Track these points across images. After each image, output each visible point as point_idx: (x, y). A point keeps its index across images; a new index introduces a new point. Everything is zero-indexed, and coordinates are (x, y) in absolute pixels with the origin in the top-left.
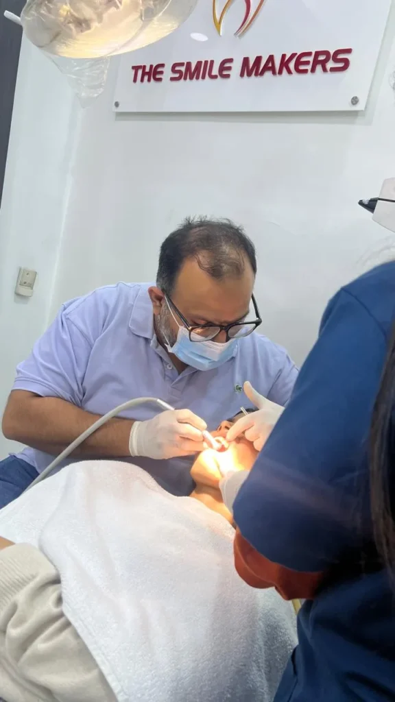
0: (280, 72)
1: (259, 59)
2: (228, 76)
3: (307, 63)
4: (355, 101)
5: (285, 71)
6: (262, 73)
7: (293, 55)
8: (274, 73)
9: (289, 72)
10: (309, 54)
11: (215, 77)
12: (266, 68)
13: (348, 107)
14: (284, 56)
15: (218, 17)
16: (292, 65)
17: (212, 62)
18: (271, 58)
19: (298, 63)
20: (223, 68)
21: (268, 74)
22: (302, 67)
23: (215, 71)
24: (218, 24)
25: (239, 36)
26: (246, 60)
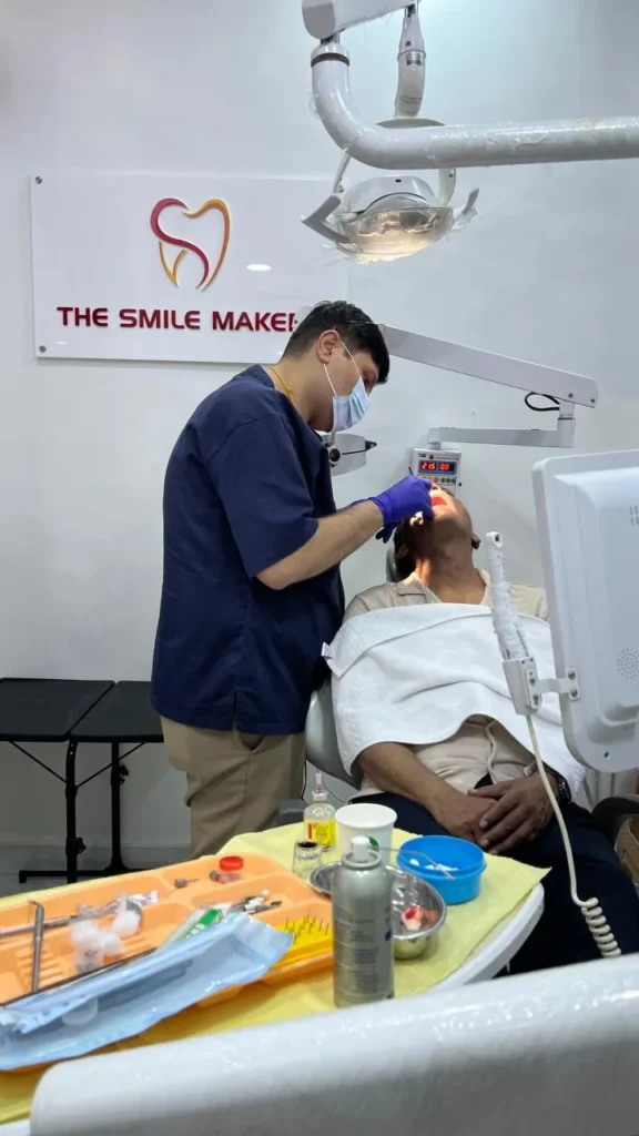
0: (257, 328)
1: (230, 315)
2: (197, 327)
3: (283, 322)
5: (261, 327)
6: (237, 328)
7: (267, 315)
8: (251, 328)
9: (267, 329)
10: (283, 315)
11: (182, 327)
12: (240, 324)
14: (257, 315)
15: (171, 268)
16: (268, 322)
17: (174, 313)
18: (244, 315)
19: (274, 322)
20: (187, 320)
21: (244, 329)
22: (278, 326)
23: (180, 321)
24: (172, 277)
25: (203, 290)
26: (216, 315)
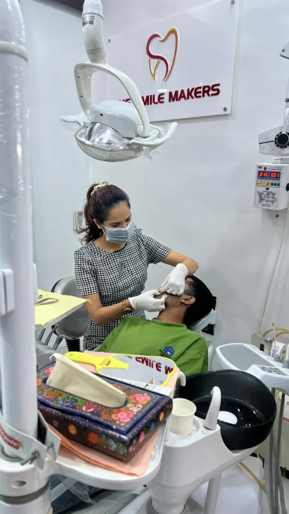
0: (188, 98)
1: (177, 92)
2: (163, 102)
3: (200, 92)
4: (225, 109)
5: (190, 97)
6: (179, 99)
7: (193, 89)
8: (185, 99)
9: (192, 98)
10: (200, 88)
11: (157, 103)
12: (181, 97)
13: (223, 113)
14: (188, 90)
15: (153, 72)
16: (193, 94)
17: (154, 96)
18: (182, 91)
19: (196, 93)
20: (159, 98)
21: (182, 99)
22: (198, 95)
23: (156, 100)
24: (154, 76)
26: (170, 93)
